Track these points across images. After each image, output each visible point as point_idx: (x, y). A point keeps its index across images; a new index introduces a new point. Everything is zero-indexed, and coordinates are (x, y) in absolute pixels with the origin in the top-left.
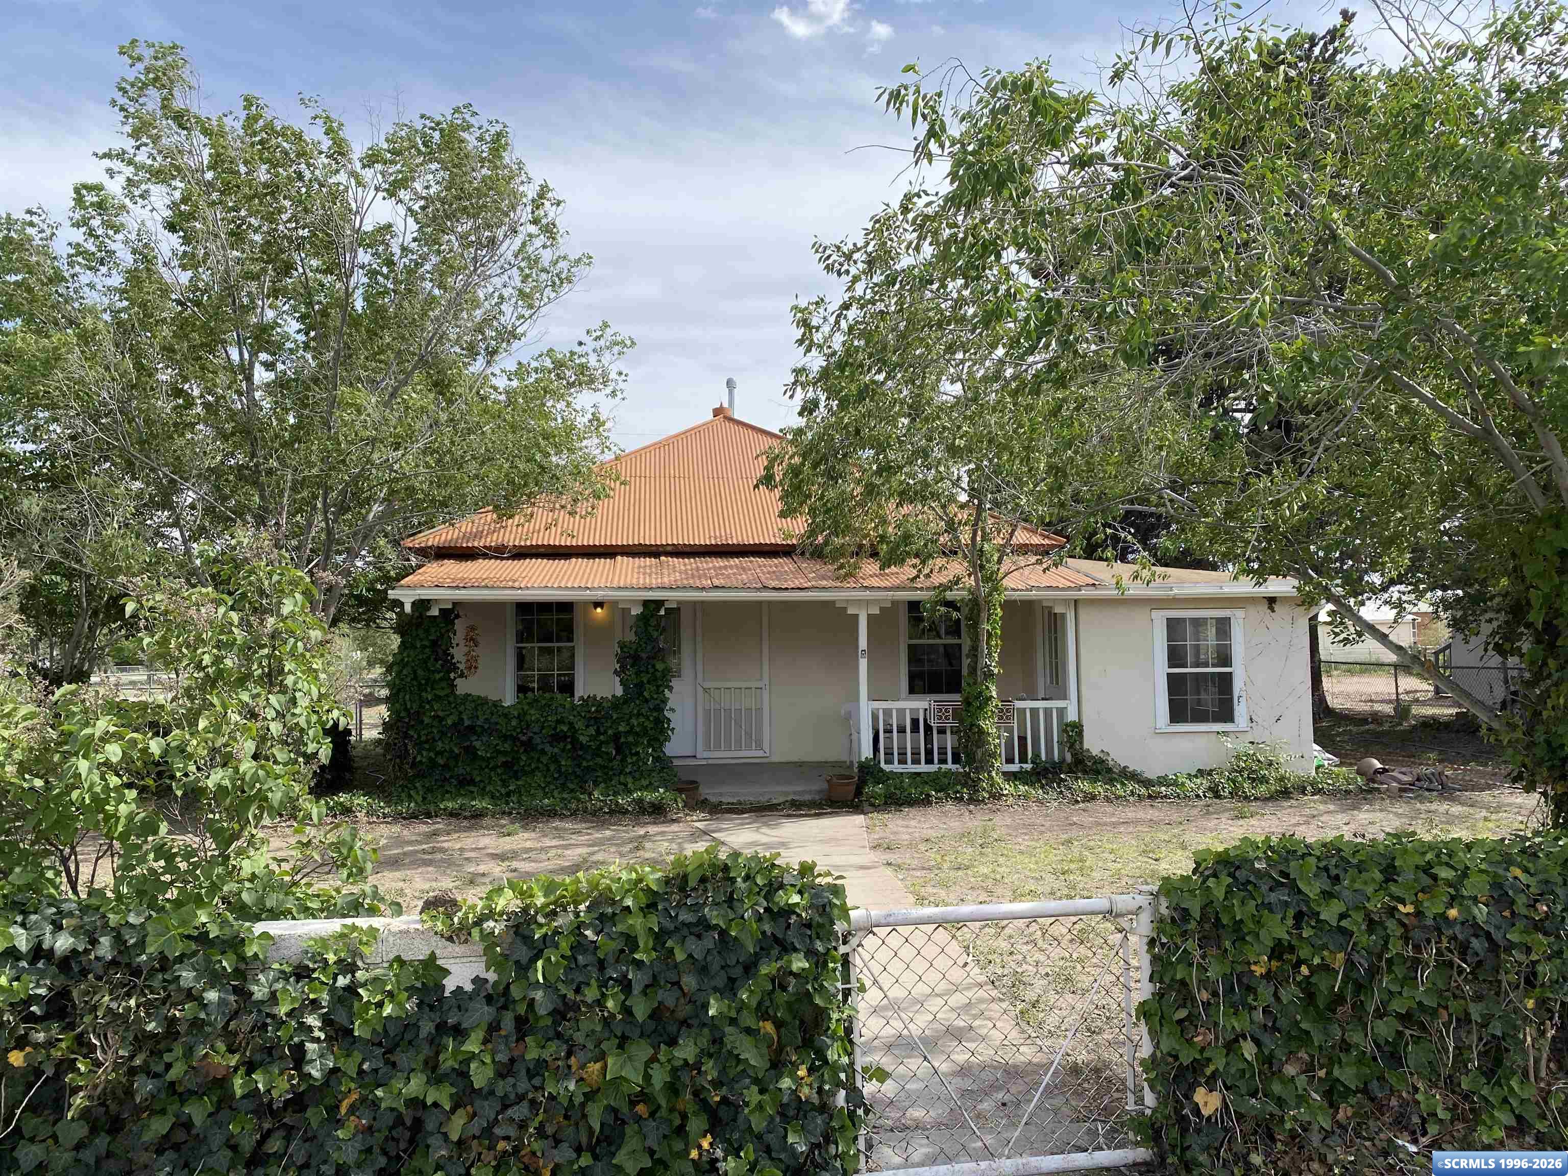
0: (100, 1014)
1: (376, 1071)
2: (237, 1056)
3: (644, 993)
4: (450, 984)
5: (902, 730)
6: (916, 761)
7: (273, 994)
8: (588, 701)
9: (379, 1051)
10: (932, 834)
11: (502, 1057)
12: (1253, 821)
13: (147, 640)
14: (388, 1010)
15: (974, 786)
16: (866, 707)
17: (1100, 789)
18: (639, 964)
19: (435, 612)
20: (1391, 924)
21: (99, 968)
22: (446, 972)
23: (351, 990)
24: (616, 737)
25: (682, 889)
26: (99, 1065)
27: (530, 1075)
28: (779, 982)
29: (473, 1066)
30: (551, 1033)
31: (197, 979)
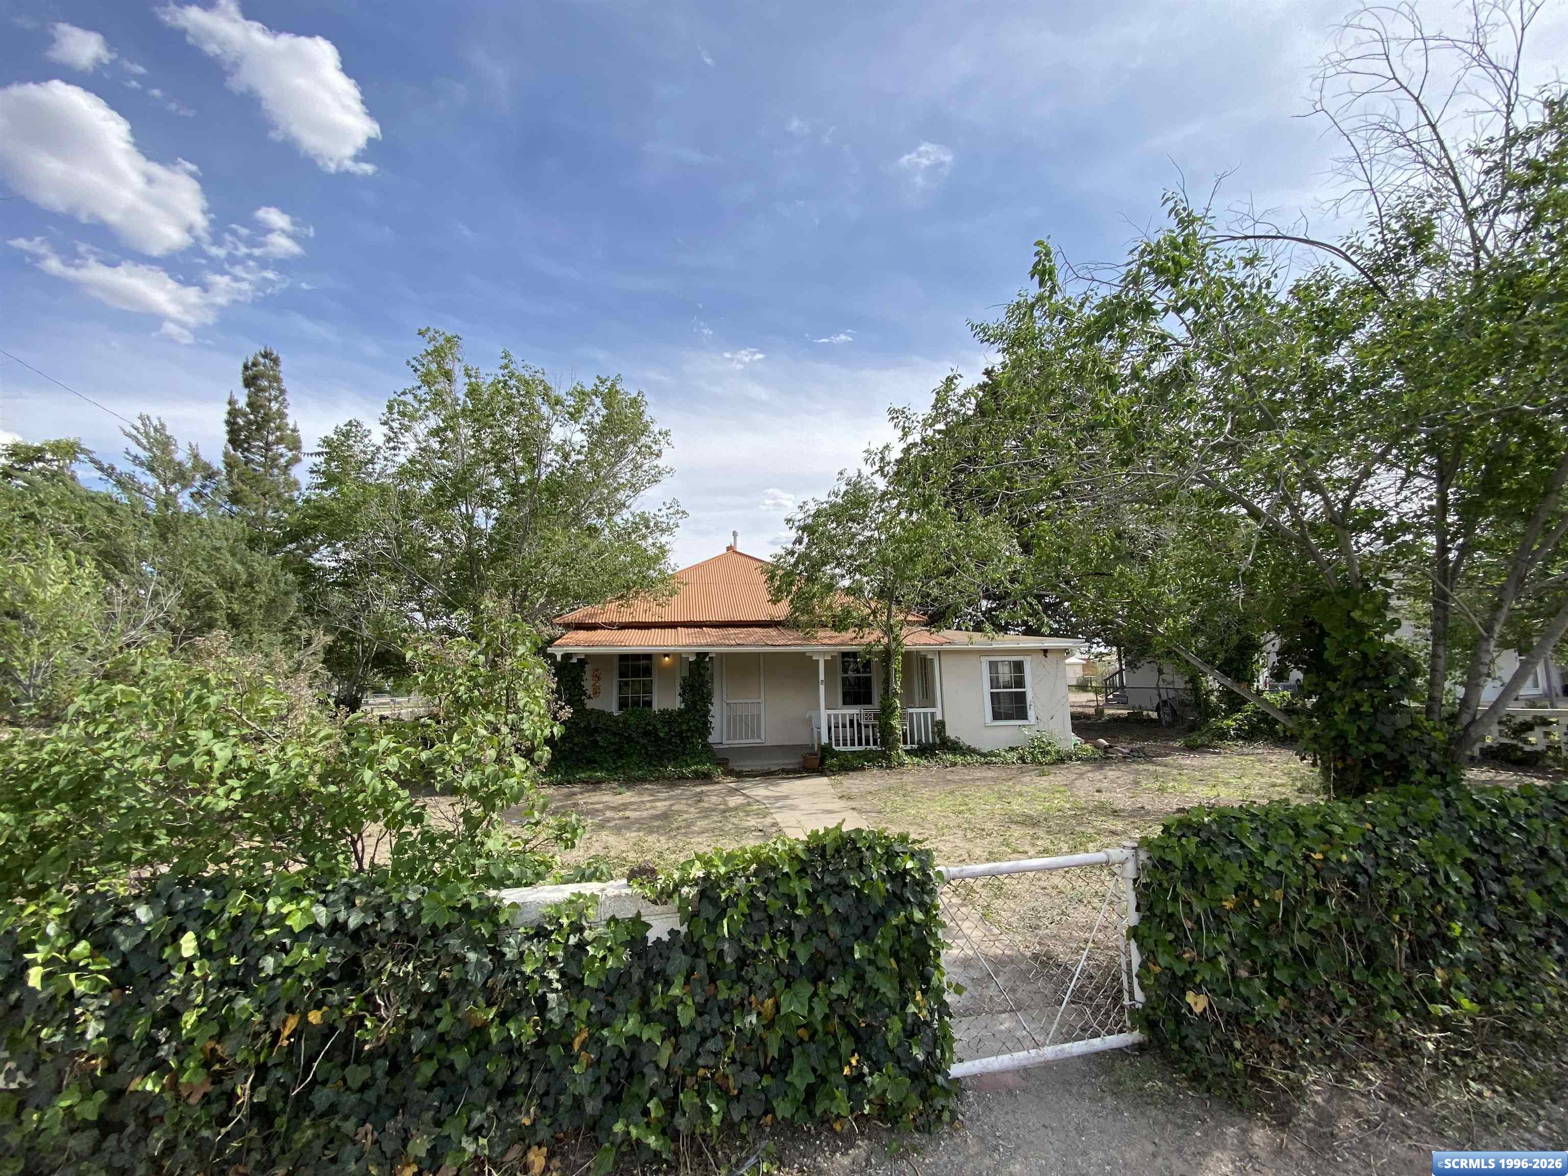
0: (384, 977)
1: (600, 1012)
2: (494, 1009)
3: (803, 941)
4: (652, 936)
5: (844, 726)
6: (853, 744)
7: (522, 954)
8: (663, 712)
9: (601, 995)
10: (873, 789)
11: (699, 999)
12: (1051, 778)
13: (421, 678)
14: (610, 963)
15: (888, 758)
16: (824, 713)
17: (959, 759)
18: (798, 918)
19: (574, 660)
20: (1309, 867)
21: (383, 937)
22: (648, 926)
23: (581, 946)
24: (681, 732)
25: (823, 856)
26: (382, 1020)
27: (722, 1013)
28: (903, 931)
29: (679, 1008)
30: (734, 977)
31: (462, 946)
